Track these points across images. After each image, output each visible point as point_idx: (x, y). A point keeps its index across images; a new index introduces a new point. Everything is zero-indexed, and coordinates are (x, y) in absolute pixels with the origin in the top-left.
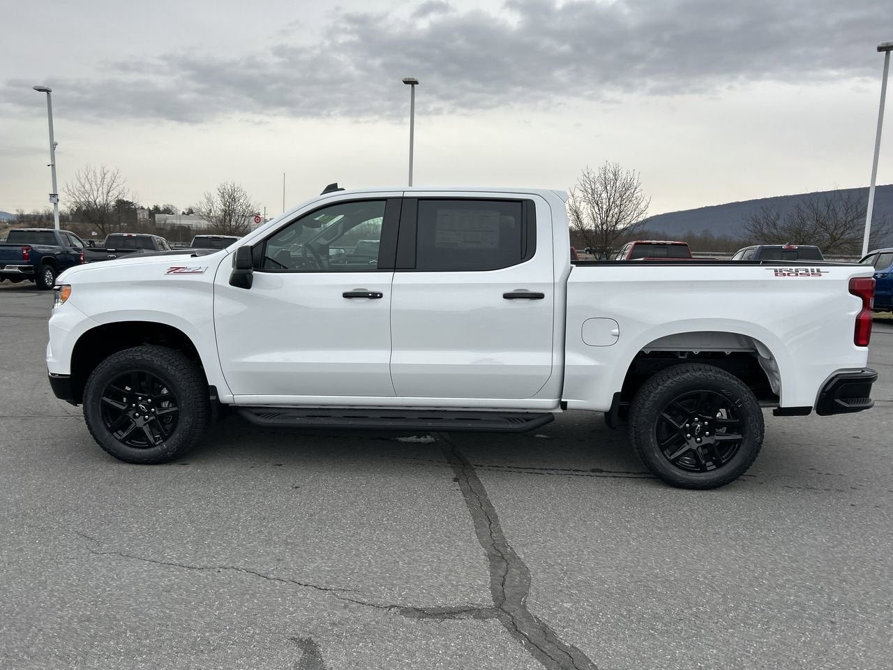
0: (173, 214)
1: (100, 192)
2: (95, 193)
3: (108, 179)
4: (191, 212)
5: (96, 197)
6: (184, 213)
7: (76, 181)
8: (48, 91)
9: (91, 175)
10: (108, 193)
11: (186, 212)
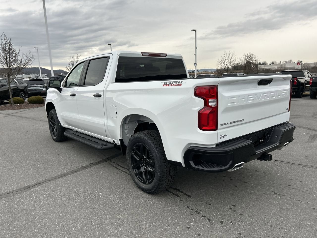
0: (266, 65)
1: (228, 60)
2: (226, 60)
3: (231, 56)
4: (273, 63)
5: (226, 62)
6: (270, 64)
7: (221, 58)
8: (195, 31)
9: (225, 55)
10: (231, 60)
11: (271, 63)
